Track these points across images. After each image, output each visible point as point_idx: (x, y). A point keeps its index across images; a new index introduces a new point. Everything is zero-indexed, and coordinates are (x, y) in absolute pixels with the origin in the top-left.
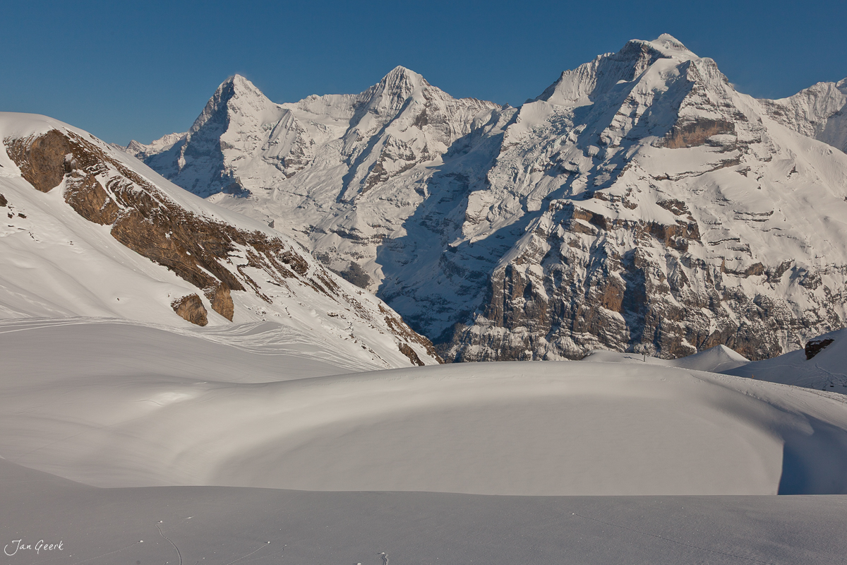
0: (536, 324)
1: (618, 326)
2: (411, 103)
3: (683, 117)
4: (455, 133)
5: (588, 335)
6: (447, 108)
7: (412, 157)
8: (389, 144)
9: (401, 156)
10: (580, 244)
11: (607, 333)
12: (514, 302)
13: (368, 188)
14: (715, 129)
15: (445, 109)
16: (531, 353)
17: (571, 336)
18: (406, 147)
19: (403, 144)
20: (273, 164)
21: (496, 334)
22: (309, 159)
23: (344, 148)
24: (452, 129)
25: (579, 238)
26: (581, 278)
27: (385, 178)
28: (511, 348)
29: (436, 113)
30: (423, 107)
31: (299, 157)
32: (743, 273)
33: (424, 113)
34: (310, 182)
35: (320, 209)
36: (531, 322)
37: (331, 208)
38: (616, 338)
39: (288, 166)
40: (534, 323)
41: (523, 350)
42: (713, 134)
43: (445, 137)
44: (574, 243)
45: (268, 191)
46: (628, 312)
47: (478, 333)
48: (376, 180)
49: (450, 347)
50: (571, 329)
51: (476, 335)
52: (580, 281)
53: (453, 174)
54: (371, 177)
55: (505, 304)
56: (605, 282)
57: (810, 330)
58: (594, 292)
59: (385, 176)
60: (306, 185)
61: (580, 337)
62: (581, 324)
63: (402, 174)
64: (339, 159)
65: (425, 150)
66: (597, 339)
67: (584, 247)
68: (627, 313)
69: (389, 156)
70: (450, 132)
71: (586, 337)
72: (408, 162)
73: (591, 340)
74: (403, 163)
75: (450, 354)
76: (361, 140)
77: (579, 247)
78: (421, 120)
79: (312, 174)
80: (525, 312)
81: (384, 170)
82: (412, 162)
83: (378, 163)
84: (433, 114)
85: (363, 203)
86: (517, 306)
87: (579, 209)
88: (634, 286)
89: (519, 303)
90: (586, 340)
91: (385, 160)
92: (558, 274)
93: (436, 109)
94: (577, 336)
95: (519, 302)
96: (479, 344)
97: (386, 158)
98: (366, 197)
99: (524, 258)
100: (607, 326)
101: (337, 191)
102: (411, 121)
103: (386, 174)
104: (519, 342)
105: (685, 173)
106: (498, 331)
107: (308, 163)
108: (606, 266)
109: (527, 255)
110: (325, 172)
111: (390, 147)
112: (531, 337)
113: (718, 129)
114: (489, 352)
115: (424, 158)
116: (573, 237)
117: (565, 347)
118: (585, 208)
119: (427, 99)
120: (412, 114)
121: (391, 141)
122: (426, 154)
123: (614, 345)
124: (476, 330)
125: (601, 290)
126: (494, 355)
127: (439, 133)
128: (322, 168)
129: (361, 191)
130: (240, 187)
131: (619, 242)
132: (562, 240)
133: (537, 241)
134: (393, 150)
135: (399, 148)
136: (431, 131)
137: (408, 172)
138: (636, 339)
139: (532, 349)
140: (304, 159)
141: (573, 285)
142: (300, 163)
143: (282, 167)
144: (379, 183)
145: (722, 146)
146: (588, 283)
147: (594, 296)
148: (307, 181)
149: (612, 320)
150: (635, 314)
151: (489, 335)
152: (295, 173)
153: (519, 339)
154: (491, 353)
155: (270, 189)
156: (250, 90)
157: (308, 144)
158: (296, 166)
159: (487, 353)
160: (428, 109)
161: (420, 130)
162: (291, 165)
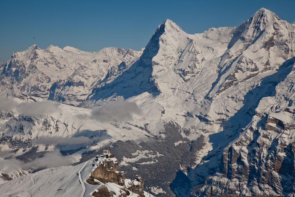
0: (243, 178)
2: (264, 33)
4: (292, 51)
5: (267, 186)
6: (289, 35)
7: (256, 69)
8: (242, 62)
9: (248, 69)
10: (269, 137)
11: (277, 186)
12: (232, 165)
13: (223, 90)
15: (288, 35)
16: (239, 193)
17: (258, 186)
18: (253, 63)
19: (251, 61)
20: (179, 74)
21: (223, 181)
22: (199, 70)
23: (220, 63)
24: (290, 48)
25: (269, 133)
26: (265, 156)
27: (236, 83)
28: (229, 189)
29: (280, 39)
30: (271, 35)
31: (193, 69)
33: (272, 39)
34: (196, 85)
35: (196, 102)
36: (241, 176)
37: (201, 102)
38: (281, 189)
39: (186, 75)
41: (235, 191)
43: (284, 54)
44: (265, 136)
45: (173, 90)
46: (288, 175)
47: (215, 180)
48: (230, 84)
49: (202, 186)
50: (258, 182)
51: (214, 181)
52: (263, 157)
53: (272, 82)
54: (226, 83)
55: (229, 166)
56: (275, 158)
58: (269, 163)
59: (236, 82)
60: (193, 87)
61: (262, 186)
62: (263, 180)
63: (247, 80)
64: (216, 70)
65: (268, 63)
66: (271, 188)
67: (271, 139)
68: (288, 176)
69: (241, 69)
70: (288, 51)
71: (266, 187)
72: (252, 73)
73: (268, 188)
74: (249, 73)
75: (201, 190)
76: (231, 57)
77: (268, 138)
78: (268, 45)
79: (198, 80)
80: (238, 171)
81: (235, 78)
82: (255, 72)
83: (232, 74)
84: (278, 39)
85: (217, 100)
86: (234, 168)
87: (271, 118)
90: (265, 188)
91: (238, 72)
92: (254, 151)
93: (281, 36)
94: (261, 186)
95: (235, 165)
96: (215, 186)
97: (239, 71)
98: (220, 95)
99: (241, 143)
100: (276, 182)
101: (207, 91)
102: (261, 45)
103: (236, 80)
104: (233, 187)
106: (225, 180)
107: (198, 73)
108: (276, 150)
109: (242, 141)
110: (205, 78)
111: (242, 64)
112: (239, 184)
114: (219, 190)
115: (266, 69)
116: (265, 132)
117: (254, 191)
118: (275, 117)
119: (275, 29)
120: (262, 41)
121: (244, 60)
122: (268, 66)
123: (280, 193)
124: (215, 178)
125: (273, 162)
126: (221, 192)
127: (280, 52)
128: (205, 76)
129: (219, 92)
130: (157, 88)
131: (290, 137)
132: (260, 134)
133: (249, 134)
134: (243, 65)
135: (248, 64)
136: (276, 50)
137: (251, 79)
139: (240, 191)
140: (196, 70)
141: (260, 158)
142: (193, 73)
143: (183, 76)
144: (232, 87)
146: (267, 159)
147: (270, 165)
148: (195, 84)
149: (279, 179)
151: (220, 181)
152: (189, 79)
153: (234, 185)
154: (220, 191)
155: (174, 89)
156: (174, 28)
157: (200, 61)
158: (191, 75)
159: (217, 191)
160: (275, 36)
161: (267, 50)
162: (188, 74)
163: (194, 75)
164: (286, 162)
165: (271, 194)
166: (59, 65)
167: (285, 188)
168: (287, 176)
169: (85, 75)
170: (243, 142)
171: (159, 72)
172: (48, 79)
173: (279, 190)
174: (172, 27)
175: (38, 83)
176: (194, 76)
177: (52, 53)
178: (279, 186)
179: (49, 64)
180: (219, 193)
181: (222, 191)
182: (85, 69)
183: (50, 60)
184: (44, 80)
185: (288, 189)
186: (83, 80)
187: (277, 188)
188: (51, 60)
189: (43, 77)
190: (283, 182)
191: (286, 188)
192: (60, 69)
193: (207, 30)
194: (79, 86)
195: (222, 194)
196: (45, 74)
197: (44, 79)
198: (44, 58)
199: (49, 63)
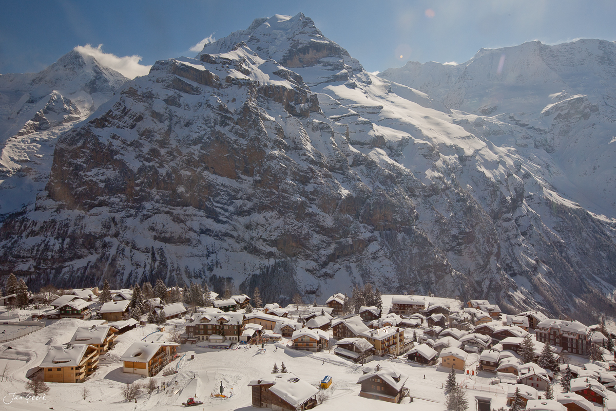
0: (121, 201)
1: (229, 194)
5: (191, 210)
6: (116, 82)
7: (76, 112)
8: (53, 100)
10: (181, 103)
11: (215, 204)
12: (89, 174)
14: (325, 52)
17: (168, 213)
18: (70, 103)
19: (68, 101)
21: (64, 219)
25: (179, 96)
28: (83, 236)
29: (105, 84)
30: (92, 78)
32: (369, 144)
36: (115, 199)
38: (226, 210)
40: (119, 200)
42: (324, 57)
44: (171, 102)
46: (242, 176)
50: (168, 203)
51: (35, 223)
54: (29, 126)
56: (209, 138)
57: (441, 197)
58: (196, 153)
59: (46, 125)
61: (180, 213)
62: (181, 196)
63: (65, 124)
65: (92, 109)
66: (203, 214)
67: (186, 105)
68: (240, 178)
71: (187, 212)
72: (72, 116)
73: (195, 215)
74: (66, 115)
77: (179, 105)
78: (90, 88)
81: (45, 120)
82: (77, 116)
84: (102, 85)
86: (94, 179)
87: (179, 65)
88: (246, 143)
89: (97, 174)
90: (188, 215)
93: (105, 81)
94: (176, 212)
96: (38, 234)
99: (107, 121)
100: (214, 196)
102: (80, 87)
104: (97, 227)
106: (68, 215)
109: (110, 117)
111: (54, 103)
112: (113, 219)
114: (51, 243)
116: (170, 93)
118: (186, 65)
119: (97, 73)
120: (81, 82)
123: (225, 220)
125: (204, 149)
126: (57, 246)
131: (229, 99)
138: (252, 209)
147: (196, 158)
149: (221, 188)
150: (248, 178)
151: (54, 221)
153: (98, 223)
154: (54, 245)
159: (46, 245)
164: (235, 146)
165: (203, 227)
167: (239, 205)
168: (237, 178)
170: (113, 118)
173: (223, 215)
178: (221, 206)
180: (53, 251)
181: (62, 243)
185: (245, 208)
187: (218, 210)
190: (233, 194)
191: (241, 206)
195: (61, 251)
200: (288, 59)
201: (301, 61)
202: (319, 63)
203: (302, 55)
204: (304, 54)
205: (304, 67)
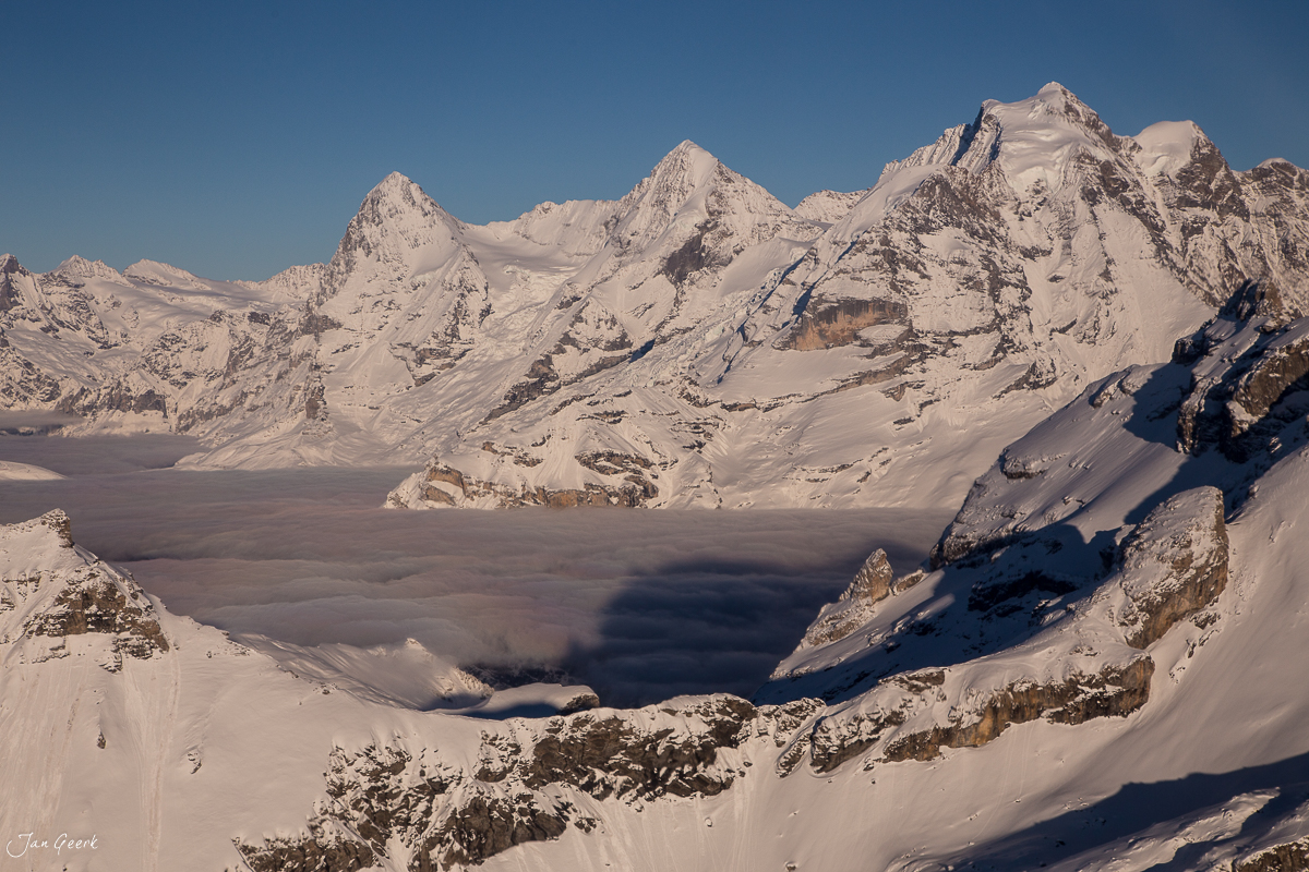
2: (672, 225)
3: (821, 295)
7: (623, 343)
8: (581, 319)
9: (597, 342)
13: (503, 409)
14: (871, 315)
18: (614, 322)
19: (610, 317)
27: (552, 388)
29: (723, 243)
33: (696, 243)
42: (869, 325)
48: (532, 391)
54: (520, 388)
59: (553, 384)
63: (591, 378)
69: (573, 342)
72: (608, 354)
74: (597, 355)
76: (568, 304)
78: (680, 263)
81: (552, 371)
82: (621, 353)
83: (540, 357)
84: (717, 245)
87: (440, 467)
91: (563, 351)
93: (727, 234)
97: (568, 348)
102: (658, 263)
103: (552, 379)
105: (788, 397)
111: (580, 326)
113: (877, 315)
118: (449, 466)
119: (710, 213)
120: (661, 250)
121: (588, 311)
129: (487, 415)
130: (318, 406)
134: (585, 331)
135: (599, 327)
136: (704, 282)
137: (605, 373)
140: (455, 348)
144: (539, 398)
145: (871, 345)
152: (432, 376)
155: (377, 408)
156: (414, 203)
157: (475, 317)
158: (439, 362)
160: (708, 235)
161: (675, 283)
162: (428, 361)
163: (448, 360)
166: (100, 333)
169: (173, 371)
171: (340, 353)
172: (50, 385)
174: (408, 197)
175: (9, 401)
176: (451, 365)
177: (77, 286)
179: (61, 329)
182: (175, 348)
183: (65, 316)
184: (30, 391)
186: (163, 388)
188: (73, 317)
189: (32, 377)
192: (101, 348)
193: (530, 209)
194: (146, 411)
196: (36, 367)
197: (32, 385)
198: (43, 308)
199: (61, 323)
200: (798, 334)
201: (822, 334)
202: (857, 338)
203: (824, 325)
204: (829, 322)
205: (827, 347)
